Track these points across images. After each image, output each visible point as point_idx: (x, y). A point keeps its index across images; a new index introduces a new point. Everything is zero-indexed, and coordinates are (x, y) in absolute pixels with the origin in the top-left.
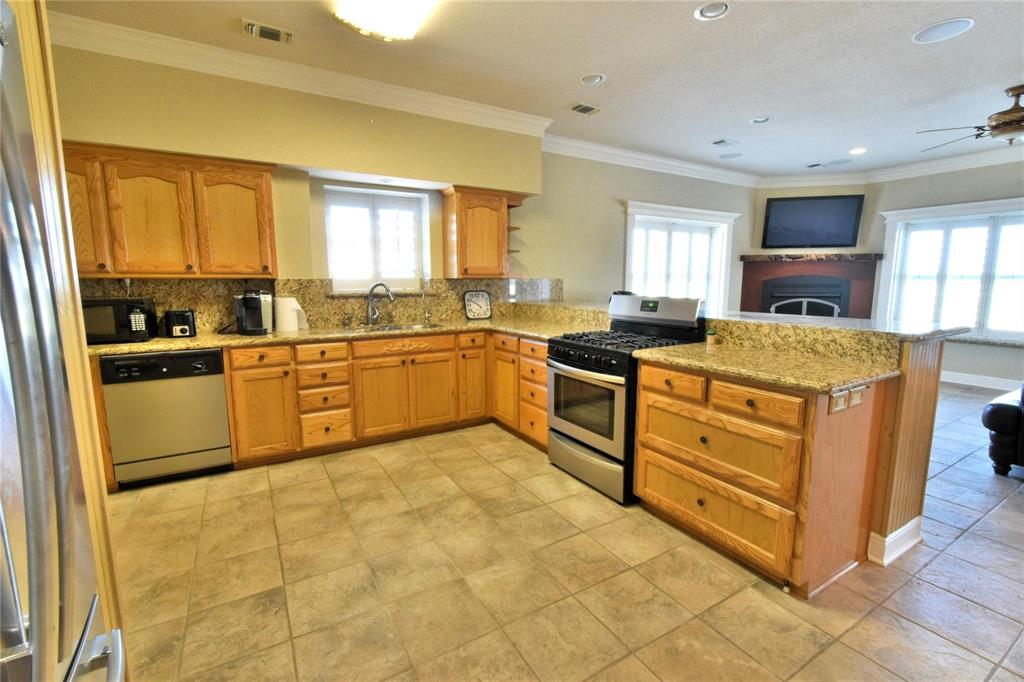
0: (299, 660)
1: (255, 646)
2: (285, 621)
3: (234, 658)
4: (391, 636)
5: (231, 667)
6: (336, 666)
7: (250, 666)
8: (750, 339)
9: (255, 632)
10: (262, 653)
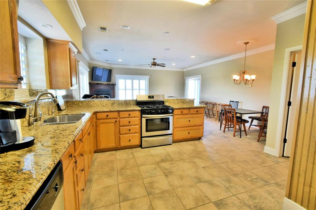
0: (240, 192)
1: (240, 203)
2: (228, 198)
3: (247, 207)
4: (226, 178)
5: (250, 206)
6: (239, 185)
7: (248, 202)
8: (173, 102)
9: (235, 205)
10: (242, 200)
